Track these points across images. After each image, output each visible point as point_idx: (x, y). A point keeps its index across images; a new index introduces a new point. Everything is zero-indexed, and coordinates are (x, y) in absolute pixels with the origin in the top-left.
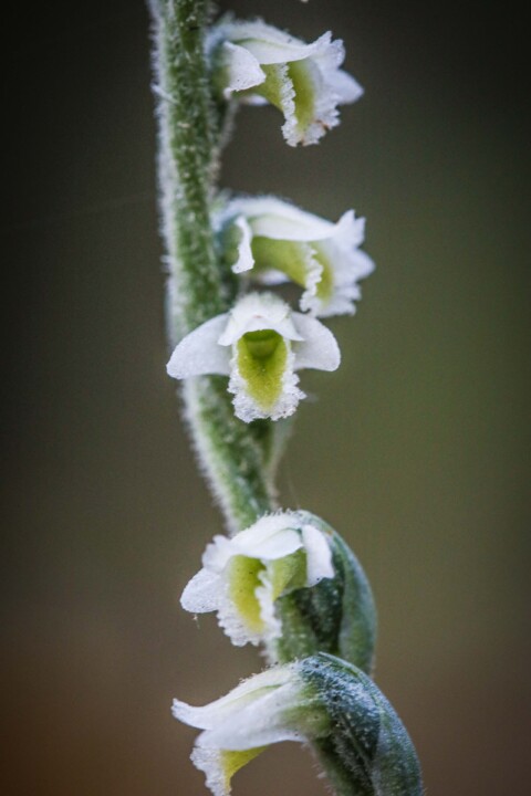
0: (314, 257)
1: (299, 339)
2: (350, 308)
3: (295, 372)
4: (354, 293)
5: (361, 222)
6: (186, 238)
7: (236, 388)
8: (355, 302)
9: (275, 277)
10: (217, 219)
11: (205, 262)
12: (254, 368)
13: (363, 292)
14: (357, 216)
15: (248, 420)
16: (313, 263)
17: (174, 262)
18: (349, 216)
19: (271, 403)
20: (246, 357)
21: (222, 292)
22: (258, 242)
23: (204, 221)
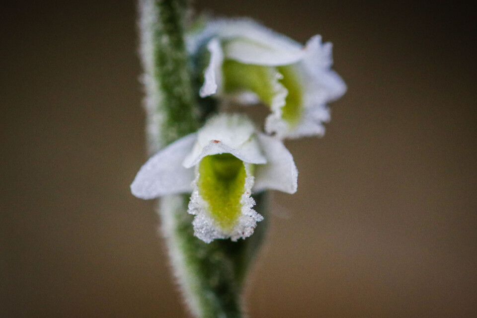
0: (280, 81)
1: (262, 161)
2: (318, 130)
3: (252, 196)
4: (323, 115)
5: (328, 46)
6: (161, 59)
7: (196, 209)
8: (324, 124)
9: (249, 98)
10: (191, 42)
11: (179, 82)
12: (217, 189)
13: (333, 114)
14: (324, 41)
15: (208, 240)
16: (278, 87)
17: (151, 82)
18: (316, 41)
19: (229, 224)
20: (209, 179)
21: (196, 112)
22: (229, 64)
23: (178, 44)
